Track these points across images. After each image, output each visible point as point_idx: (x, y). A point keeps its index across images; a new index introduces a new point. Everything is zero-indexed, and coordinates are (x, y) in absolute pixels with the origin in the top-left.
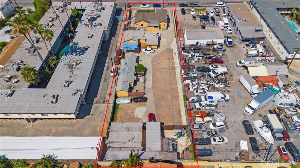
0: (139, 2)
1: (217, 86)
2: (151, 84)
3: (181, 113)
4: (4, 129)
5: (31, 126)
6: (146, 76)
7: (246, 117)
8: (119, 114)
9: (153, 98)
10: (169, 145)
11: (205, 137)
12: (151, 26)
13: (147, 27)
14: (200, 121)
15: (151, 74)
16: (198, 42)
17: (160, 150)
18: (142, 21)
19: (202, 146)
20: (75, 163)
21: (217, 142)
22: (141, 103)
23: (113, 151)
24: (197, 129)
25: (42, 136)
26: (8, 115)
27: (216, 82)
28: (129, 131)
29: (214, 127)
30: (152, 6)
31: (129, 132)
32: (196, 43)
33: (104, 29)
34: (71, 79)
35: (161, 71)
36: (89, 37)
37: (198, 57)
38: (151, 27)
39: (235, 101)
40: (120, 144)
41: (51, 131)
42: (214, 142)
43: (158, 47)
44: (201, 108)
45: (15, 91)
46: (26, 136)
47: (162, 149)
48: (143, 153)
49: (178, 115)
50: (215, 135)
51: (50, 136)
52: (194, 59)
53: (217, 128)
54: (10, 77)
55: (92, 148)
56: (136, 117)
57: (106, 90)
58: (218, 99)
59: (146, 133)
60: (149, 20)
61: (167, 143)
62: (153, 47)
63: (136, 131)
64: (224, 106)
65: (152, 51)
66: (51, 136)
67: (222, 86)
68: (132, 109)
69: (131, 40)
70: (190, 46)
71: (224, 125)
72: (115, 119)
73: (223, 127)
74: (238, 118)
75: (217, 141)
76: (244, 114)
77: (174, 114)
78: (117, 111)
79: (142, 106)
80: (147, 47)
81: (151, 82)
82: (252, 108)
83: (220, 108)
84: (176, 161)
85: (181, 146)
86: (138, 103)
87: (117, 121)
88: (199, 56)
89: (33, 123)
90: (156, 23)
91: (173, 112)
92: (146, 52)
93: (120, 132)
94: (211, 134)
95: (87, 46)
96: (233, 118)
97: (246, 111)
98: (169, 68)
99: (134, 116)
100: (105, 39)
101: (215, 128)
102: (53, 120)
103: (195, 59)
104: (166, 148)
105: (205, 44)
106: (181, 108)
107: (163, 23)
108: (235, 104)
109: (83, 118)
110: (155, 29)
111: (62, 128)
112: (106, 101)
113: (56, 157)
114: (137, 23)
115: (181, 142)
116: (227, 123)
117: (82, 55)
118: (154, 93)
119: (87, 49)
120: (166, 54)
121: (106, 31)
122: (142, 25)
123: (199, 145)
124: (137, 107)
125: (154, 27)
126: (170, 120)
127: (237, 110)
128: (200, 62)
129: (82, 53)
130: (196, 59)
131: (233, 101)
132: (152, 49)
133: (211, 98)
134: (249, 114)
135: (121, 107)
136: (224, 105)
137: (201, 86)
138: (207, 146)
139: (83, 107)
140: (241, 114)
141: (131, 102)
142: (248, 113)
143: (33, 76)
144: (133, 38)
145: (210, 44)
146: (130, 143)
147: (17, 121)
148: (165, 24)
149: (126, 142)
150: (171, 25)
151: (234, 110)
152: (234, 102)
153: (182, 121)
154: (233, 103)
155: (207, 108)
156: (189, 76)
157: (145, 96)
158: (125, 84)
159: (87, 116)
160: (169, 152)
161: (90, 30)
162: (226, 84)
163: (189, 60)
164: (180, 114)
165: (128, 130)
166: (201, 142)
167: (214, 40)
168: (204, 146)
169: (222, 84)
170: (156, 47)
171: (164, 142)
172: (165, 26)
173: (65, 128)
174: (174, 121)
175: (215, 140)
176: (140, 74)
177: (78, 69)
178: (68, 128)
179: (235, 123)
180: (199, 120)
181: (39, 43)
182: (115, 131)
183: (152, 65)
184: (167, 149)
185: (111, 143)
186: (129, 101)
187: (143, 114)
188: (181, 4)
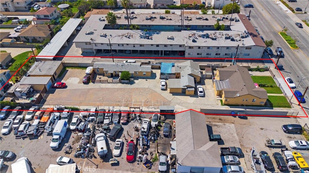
2: (107, 87)
6: (120, 84)
8: (78, 70)
15: (122, 87)
28: (48, 69)
34: (108, 37)
36: (167, 37)
39: (49, 156)
56: (70, 79)
60: (228, 80)
63: (46, 72)
64: (47, 142)
72: (73, 68)
74: (23, 151)
78: (81, 69)
79: (80, 81)
81: (110, 87)
83: (46, 138)
93: (50, 65)
95: (151, 38)
96: (27, 147)
108: (43, 155)
122: (218, 76)
126: (54, 97)
127: (34, 155)
129: (143, 37)
131: (49, 154)
152: (47, 155)
154: (46, 153)
157: (91, 83)
165: (50, 68)
174: (51, 100)
177: (122, 38)
179: (19, 146)
182: (53, 63)
183: (137, 88)
187: (70, 82)
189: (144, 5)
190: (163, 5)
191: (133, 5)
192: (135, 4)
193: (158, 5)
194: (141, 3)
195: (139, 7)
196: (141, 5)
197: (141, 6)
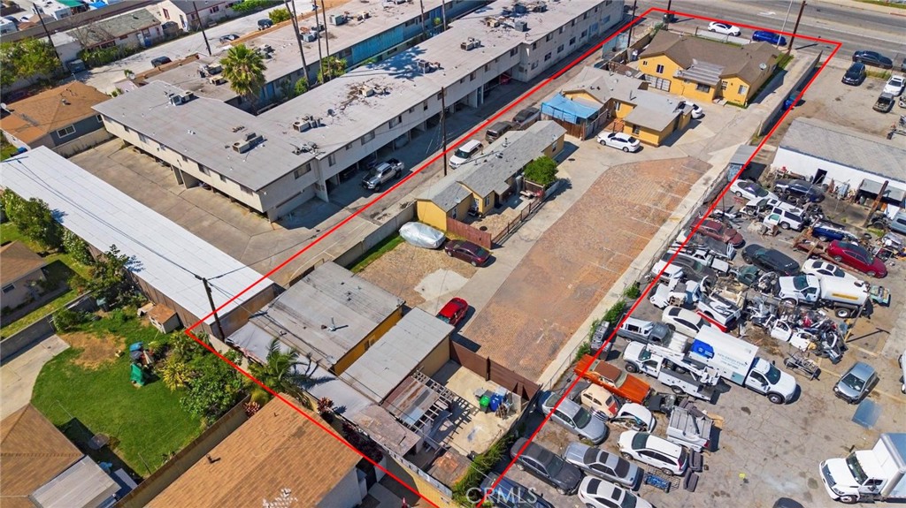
0: (716, 15)
1: (778, 333)
2: (544, 230)
3: (562, 351)
4: (130, 173)
5: (178, 193)
6: (550, 204)
7: (814, 498)
8: (384, 262)
9: (512, 269)
10: (417, 403)
11: (570, 460)
12: (686, 80)
13: (673, 80)
14: (596, 401)
15: (569, 205)
16: (825, 173)
17: (378, 400)
18: (663, 54)
19: (538, 480)
20: (166, 309)
21: (597, 499)
22: (467, 264)
23: (263, 329)
24: (565, 418)
25: (174, 221)
26: (145, 142)
27: (783, 319)
28: (346, 305)
29: (634, 446)
30: (749, 33)
31: (345, 307)
32: (814, 174)
33: (525, 42)
34: (327, 120)
35: (609, 208)
36: (463, 47)
37: (783, 218)
38: (686, 84)
39: (813, 418)
40: (294, 320)
41: (201, 221)
42: (585, 493)
43: (661, 144)
44: (640, 365)
45: (197, 98)
46: (150, 207)
47: (386, 401)
48: (328, 380)
49: (548, 349)
50: (610, 471)
51: (189, 230)
52: (761, 219)
53: (645, 458)
54: (215, 69)
55: (197, 276)
56: (420, 291)
57: (404, 192)
58: (736, 371)
59: (387, 334)
60: (695, 61)
61: (420, 393)
62: (643, 135)
63: (364, 314)
64: (746, 410)
65: (628, 145)
66: (192, 232)
67: (799, 342)
68: (426, 266)
69: (584, 92)
70: (785, 176)
71: (676, 461)
72: (361, 267)
73: (669, 466)
74: (770, 480)
75: (598, 496)
76: (813, 483)
77: (535, 339)
78: (384, 252)
79: (460, 273)
80: (623, 129)
81: (548, 225)
82: (859, 474)
83: (722, 407)
84: (398, 460)
85: (470, 438)
86: (456, 260)
87: (362, 274)
88: (787, 215)
89: (188, 188)
90: (711, 74)
91: (538, 335)
92: (608, 141)
93: (323, 295)
94: (598, 462)
95: (436, 63)
96: (752, 467)
97: (826, 470)
98: (644, 213)
99: (415, 284)
100: (520, 73)
101: (634, 453)
102: (229, 201)
103: (766, 219)
104: (404, 405)
105: (854, 187)
106: (574, 336)
107: (737, 82)
108: (804, 429)
109: (289, 227)
110: (700, 92)
111: (226, 227)
112: (380, 216)
113: (138, 270)
114: (646, 60)
115: (479, 428)
116: (707, 469)
117: (405, 79)
118: (527, 256)
119: (431, 70)
120: (673, 171)
121: (528, 50)
122: (660, 69)
123: (526, 469)
124: (445, 269)
125: (696, 86)
126: (506, 349)
128: (781, 239)
129: (409, 75)
130: (770, 221)
131: (807, 416)
132: (632, 140)
133: (707, 353)
134: (835, 491)
135: (404, 247)
136: (752, 408)
137: (708, 304)
138: (553, 491)
139: (316, 205)
140: (803, 475)
141: (440, 248)
142: (832, 483)
143: (244, 75)
144: (591, 88)
145: (874, 196)
146: (320, 335)
147: (164, 171)
148: (741, 86)
149: (312, 326)
150: (770, 102)
151: (784, 445)
152: (806, 421)
153: (542, 372)
154: (800, 422)
155: (666, 378)
156: (692, 257)
157: (495, 253)
158: (456, 191)
159: (304, 228)
160: (401, 422)
161: (484, 33)
162: (826, 345)
163: (738, 216)
164: (554, 352)
165: (350, 299)
166: (538, 462)
167: (892, 184)
168: (544, 484)
169: (803, 336)
170: (655, 139)
171: (413, 385)
172: (740, 92)
173: (234, 229)
174: (518, 359)
175: (593, 488)
176: (532, 188)
177: (367, 103)
178: (237, 233)
179: (739, 488)
180: (594, 397)
181: (344, 26)
182: (314, 286)
183: (596, 183)
184: (401, 409)
185: (278, 308)
186: (432, 241)
187: (444, 292)
188: (867, 53)
189: (158, 29)
190: (215, 9)
191: (118, 42)
192: (122, 38)
193: (203, 14)
194: (143, 26)
195: (142, 41)
196: (146, 32)
197: (148, 35)
